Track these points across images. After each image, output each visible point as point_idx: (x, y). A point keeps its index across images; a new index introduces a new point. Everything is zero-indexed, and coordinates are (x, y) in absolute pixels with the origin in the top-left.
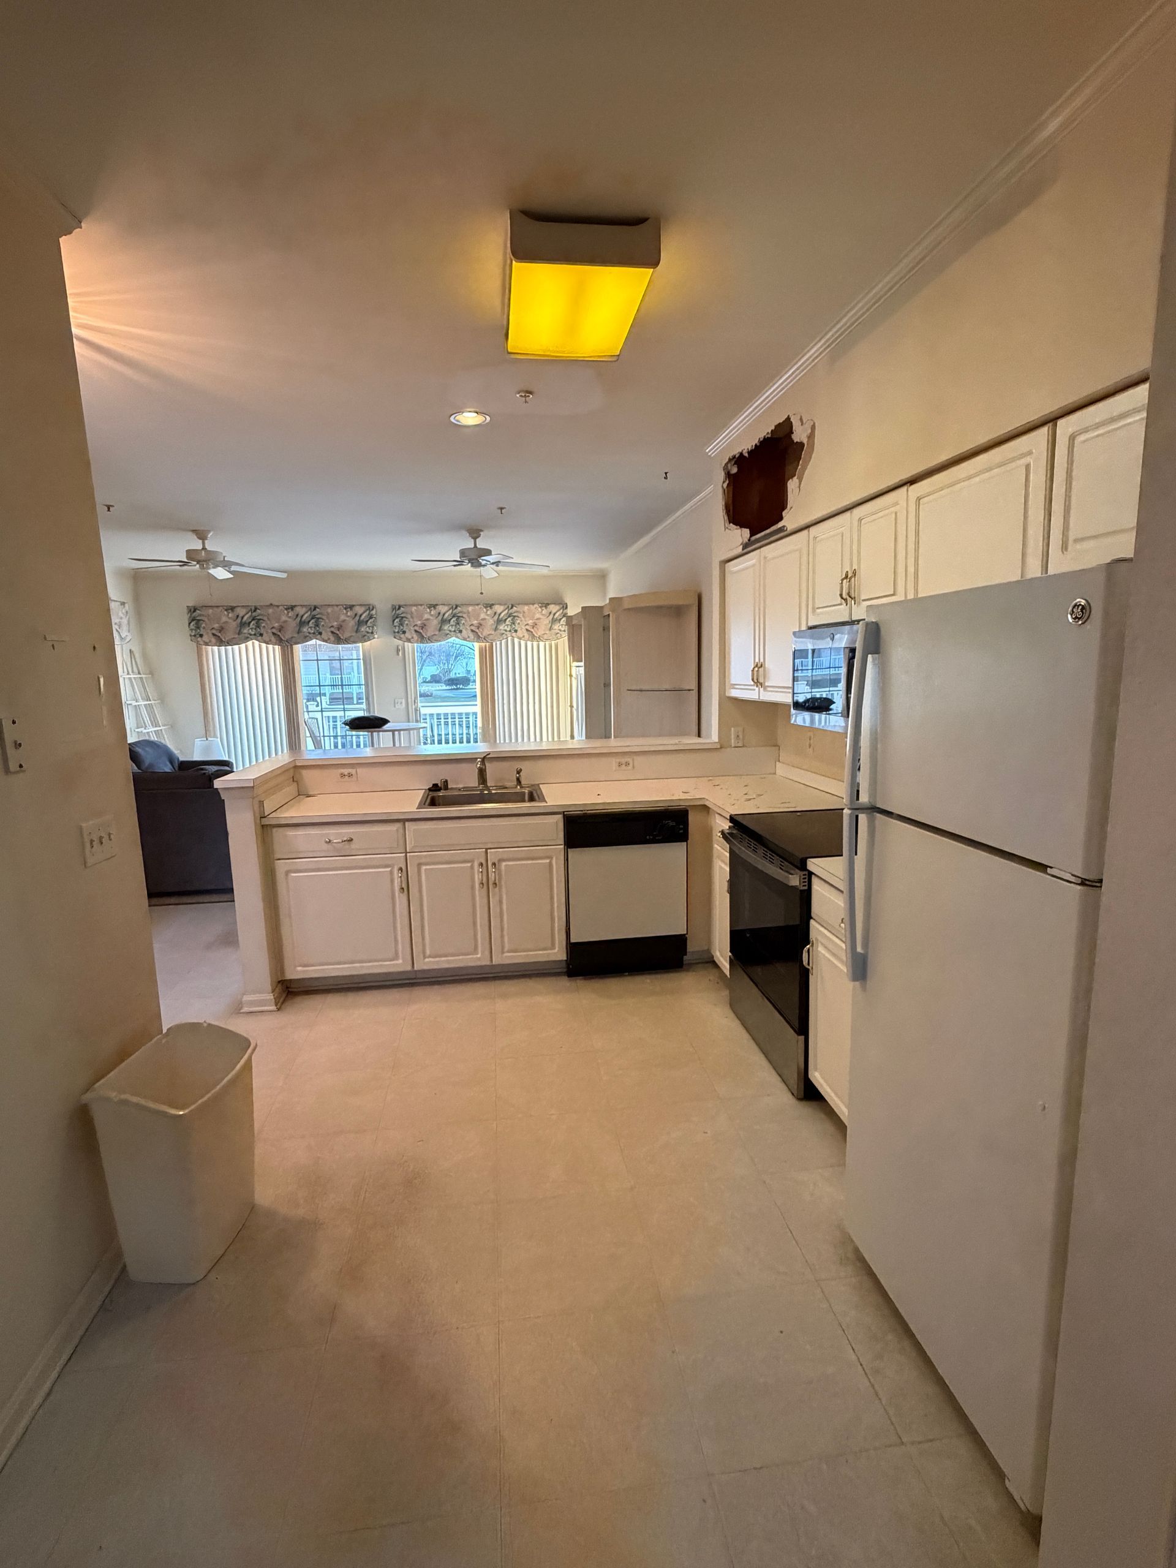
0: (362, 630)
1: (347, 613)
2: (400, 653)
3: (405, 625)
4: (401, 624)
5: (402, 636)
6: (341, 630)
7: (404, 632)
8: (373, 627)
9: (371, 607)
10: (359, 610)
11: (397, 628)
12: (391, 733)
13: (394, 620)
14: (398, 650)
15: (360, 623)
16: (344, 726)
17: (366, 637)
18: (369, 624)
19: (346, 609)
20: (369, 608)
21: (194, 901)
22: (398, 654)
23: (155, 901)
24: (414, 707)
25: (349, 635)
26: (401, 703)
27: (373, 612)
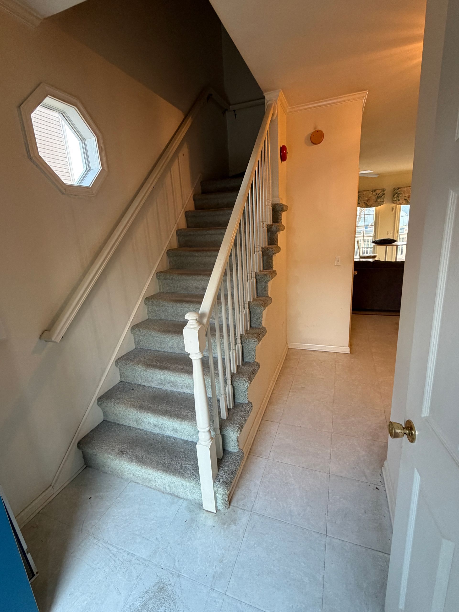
0: (378, 200)
1: (372, 194)
2: (394, 210)
3: (400, 197)
4: (398, 197)
5: (398, 202)
6: (368, 202)
7: (399, 200)
8: (384, 199)
9: (384, 190)
10: (378, 192)
11: (395, 198)
12: (396, 246)
13: (394, 196)
14: (393, 209)
15: (378, 198)
16: (372, 243)
17: (380, 204)
18: (382, 198)
19: (372, 191)
20: (383, 190)
21: (370, 314)
22: (393, 210)
23: (354, 312)
24: (397, 235)
25: (372, 203)
26: (391, 233)
27: (385, 192)
